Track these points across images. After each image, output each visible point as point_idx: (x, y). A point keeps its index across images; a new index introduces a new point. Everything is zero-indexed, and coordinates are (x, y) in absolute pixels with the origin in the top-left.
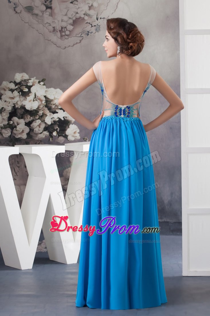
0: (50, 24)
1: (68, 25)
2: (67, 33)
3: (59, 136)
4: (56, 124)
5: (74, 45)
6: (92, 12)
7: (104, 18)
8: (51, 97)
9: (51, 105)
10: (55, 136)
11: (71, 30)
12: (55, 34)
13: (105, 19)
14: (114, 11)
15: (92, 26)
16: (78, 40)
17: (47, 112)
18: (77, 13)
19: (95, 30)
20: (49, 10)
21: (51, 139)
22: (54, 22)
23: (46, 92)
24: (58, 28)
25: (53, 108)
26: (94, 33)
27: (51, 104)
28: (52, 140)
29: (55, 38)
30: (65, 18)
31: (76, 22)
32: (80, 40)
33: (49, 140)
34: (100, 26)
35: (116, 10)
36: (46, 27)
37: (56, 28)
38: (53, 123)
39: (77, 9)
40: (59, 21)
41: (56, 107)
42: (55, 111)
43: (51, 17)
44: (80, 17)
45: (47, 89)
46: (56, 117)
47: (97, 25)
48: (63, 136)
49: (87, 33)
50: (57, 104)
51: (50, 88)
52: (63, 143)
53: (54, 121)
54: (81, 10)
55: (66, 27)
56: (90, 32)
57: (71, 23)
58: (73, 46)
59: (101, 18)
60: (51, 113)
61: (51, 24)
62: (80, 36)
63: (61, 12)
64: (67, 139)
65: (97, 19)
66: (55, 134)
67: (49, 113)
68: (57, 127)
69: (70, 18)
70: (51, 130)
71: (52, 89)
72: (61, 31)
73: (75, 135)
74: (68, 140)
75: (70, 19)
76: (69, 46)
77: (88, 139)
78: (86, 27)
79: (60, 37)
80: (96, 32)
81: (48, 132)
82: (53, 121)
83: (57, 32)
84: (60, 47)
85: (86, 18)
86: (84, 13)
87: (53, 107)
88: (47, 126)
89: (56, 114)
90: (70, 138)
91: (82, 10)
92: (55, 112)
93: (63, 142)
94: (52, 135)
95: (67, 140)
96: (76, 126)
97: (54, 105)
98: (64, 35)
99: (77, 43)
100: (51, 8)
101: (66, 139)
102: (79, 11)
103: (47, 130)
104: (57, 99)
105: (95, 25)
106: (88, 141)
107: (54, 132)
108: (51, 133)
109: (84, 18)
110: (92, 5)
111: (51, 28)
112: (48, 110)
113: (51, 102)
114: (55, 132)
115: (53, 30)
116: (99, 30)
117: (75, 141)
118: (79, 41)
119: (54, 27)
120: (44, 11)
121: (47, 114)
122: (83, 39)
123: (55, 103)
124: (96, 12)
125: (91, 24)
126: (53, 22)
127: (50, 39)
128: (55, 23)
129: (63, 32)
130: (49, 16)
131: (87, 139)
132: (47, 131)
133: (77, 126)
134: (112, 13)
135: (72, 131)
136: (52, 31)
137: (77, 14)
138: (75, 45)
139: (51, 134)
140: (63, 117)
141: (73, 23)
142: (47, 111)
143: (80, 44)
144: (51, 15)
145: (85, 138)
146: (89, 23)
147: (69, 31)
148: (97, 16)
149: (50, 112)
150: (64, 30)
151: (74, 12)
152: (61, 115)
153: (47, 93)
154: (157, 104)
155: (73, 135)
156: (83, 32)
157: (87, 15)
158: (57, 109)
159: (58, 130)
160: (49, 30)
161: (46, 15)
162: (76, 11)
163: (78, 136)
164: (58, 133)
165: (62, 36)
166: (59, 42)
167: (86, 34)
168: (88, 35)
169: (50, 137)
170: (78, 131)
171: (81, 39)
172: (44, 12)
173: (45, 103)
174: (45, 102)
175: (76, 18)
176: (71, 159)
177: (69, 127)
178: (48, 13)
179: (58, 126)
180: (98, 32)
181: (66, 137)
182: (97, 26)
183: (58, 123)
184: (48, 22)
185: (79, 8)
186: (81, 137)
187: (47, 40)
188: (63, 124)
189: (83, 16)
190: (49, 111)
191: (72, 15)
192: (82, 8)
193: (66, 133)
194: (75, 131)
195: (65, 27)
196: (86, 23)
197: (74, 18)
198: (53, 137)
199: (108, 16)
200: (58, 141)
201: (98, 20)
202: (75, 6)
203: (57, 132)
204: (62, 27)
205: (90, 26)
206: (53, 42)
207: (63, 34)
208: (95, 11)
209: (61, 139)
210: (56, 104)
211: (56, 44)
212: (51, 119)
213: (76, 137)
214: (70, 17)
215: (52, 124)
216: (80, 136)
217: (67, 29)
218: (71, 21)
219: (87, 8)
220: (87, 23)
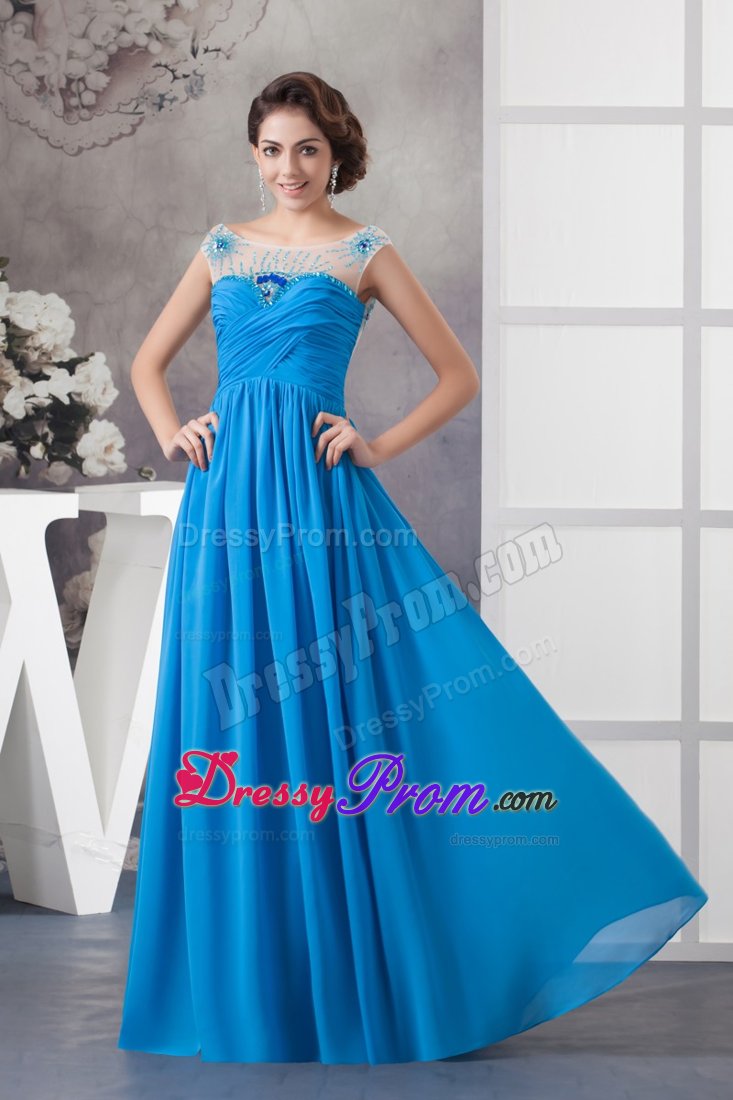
0: (26, 64)
1: (91, 71)
2: (89, 98)
3: (52, 459)
4: (43, 418)
5: (111, 140)
6: (175, 28)
7: (219, 50)
8: (25, 322)
9: (25, 351)
10: (38, 459)
11: (101, 90)
12: (44, 101)
13: (220, 53)
14: (254, 25)
15: (175, 78)
16: (124, 123)
17: (12, 375)
18: (124, 29)
19: (187, 92)
20: (24, 17)
21: (23, 469)
22: (43, 58)
23: (9, 305)
24: (56, 80)
25: (35, 362)
26: (181, 103)
27: (27, 348)
28: (27, 472)
29: (44, 115)
30: (82, 47)
31: (121, 60)
32: (132, 125)
33: (18, 473)
34: (202, 77)
35: (261, 23)
36: (14, 77)
37: (49, 83)
38: (32, 412)
39: (125, 16)
40: (58, 56)
41: (44, 358)
42: (41, 372)
43: (30, 43)
44: (135, 46)
45: (14, 294)
46: (42, 392)
47: (194, 72)
48: (68, 462)
49: (158, 100)
50: (48, 346)
51: (25, 290)
52: (65, 485)
53: (37, 409)
54: (138, 19)
55: (82, 79)
56: (166, 97)
57: (100, 66)
58: (107, 145)
59: (206, 51)
60: (26, 380)
61: (32, 66)
62: (131, 110)
63: (67, 25)
64: (81, 470)
65: (194, 53)
66: (37, 451)
67: (20, 378)
68: (47, 429)
69: (97, 47)
70: (24, 438)
71: (31, 294)
72: (66, 92)
73: (109, 458)
74: (85, 476)
75: (98, 52)
76: (94, 145)
77: (155, 474)
78: (154, 81)
79: (61, 114)
80: (187, 100)
81: (13, 445)
82: (33, 409)
83: (52, 93)
84: (62, 147)
85: (155, 47)
86: (147, 31)
87: (34, 356)
88: (10, 423)
89: (42, 384)
90: (91, 467)
91: (142, 20)
92: (38, 377)
93: (64, 480)
94: (29, 457)
95: (79, 477)
96: (112, 425)
97: (36, 349)
98: (77, 108)
99: (121, 136)
100: (30, 9)
101: (77, 471)
102: (130, 23)
103: (10, 439)
104: (46, 328)
105: (187, 74)
106: (156, 480)
107: (35, 445)
108: (23, 450)
109: (146, 48)
110: (176, 4)
111: (31, 81)
112: (17, 368)
113: (24, 342)
114: (40, 445)
115: (36, 87)
116: (201, 90)
117: (108, 479)
118: (127, 130)
119: (41, 79)
120: (6, 21)
121: (12, 383)
122: (144, 122)
123: (42, 345)
124: (191, 29)
125: (171, 68)
126: (37, 58)
127: (25, 120)
128: (46, 62)
129: (73, 95)
130: (25, 36)
131: (151, 473)
132: (11, 442)
133: (116, 425)
134: (247, 34)
135: (99, 442)
136: (32, 92)
137: (124, 35)
138: (115, 143)
139: (25, 453)
140: (69, 395)
141: (108, 64)
142: (10, 373)
143: (131, 138)
144: (32, 33)
145: (146, 469)
146: (166, 66)
147: (96, 92)
148: (193, 40)
149: (22, 375)
150: (78, 89)
151: (113, 27)
152: (60, 385)
153: (13, 307)
154: (395, 354)
155: (102, 455)
156: (144, 96)
157: (157, 39)
158: (47, 364)
159: (50, 440)
160: (22, 86)
161: (14, 32)
162: (121, 22)
163: (119, 462)
164: (48, 448)
165: (68, 109)
166: (59, 129)
167: (154, 104)
168: (161, 107)
169: (19, 462)
170: (120, 442)
171: (137, 121)
172: (8, 23)
173: (6, 345)
174: (4, 338)
175: (120, 49)
176: (92, 541)
177: (87, 430)
178: (19, 28)
179: (50, 426)
180: (195, 96)
181: (77, 462)
182: (192, 76)
183: (51, 413)
184: (22, 59)
185: (130, 11)
186: (129, 466)
187: (15, 121)
188: (69, 418)
189: (142, 41)
190: (17, 372)
191: (105, 37)
192: (139, 12)
193: (78, 448)
194: (107, 442)
195: (79, 80)
196: (154, 67)
197: (113, 49)
198: (32, 462)
199: (234, 44)
200: (47, 477)
201: (198, 56)
202: (117, 6)
203: (45, 444)
204: (71, 77)
205: (170, 75)
206: (35, 130)
207: (74, 101)
208: (185, 23)
209: (61, 469)
210: (44, 347)
211: (47, 139)
212: (26, 398)
213: (112, 463)
214: (99, 42)
215: (27, 418)
216: (125, 461)
217: (90, 86)
218: (102, 58)
219: (160, 13)
220: (159, 65)
